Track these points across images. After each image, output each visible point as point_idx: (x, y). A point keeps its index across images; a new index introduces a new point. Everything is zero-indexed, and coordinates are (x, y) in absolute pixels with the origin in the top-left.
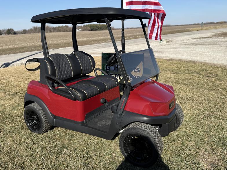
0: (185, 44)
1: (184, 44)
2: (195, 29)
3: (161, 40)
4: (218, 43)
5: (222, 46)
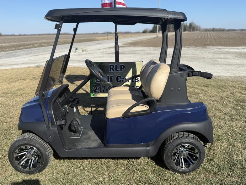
0: (106, 54)
1: (104, 53)
2: (100, 38)
3: (77, 49)
4: (136, 52)
5: (142, 55)
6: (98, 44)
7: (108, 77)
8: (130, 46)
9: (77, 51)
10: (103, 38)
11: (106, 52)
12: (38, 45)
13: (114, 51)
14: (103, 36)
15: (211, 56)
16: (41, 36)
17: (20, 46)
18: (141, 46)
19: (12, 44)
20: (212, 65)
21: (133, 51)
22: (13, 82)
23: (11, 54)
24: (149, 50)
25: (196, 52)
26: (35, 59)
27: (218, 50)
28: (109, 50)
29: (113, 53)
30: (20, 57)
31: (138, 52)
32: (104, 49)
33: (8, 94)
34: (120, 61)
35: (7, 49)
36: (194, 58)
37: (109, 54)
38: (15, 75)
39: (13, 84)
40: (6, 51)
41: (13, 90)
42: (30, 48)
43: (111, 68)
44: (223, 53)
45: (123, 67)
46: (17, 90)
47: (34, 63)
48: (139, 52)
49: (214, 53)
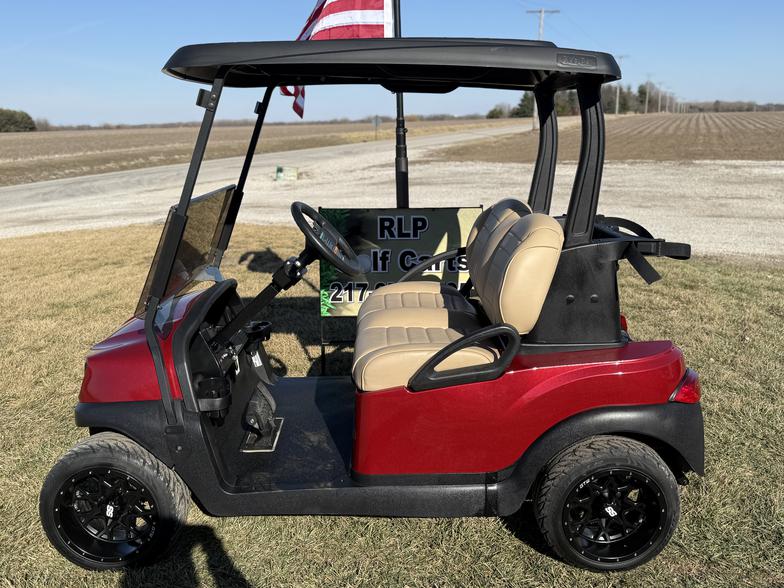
0: (373, 184)
1: (367, 182)
2: (355, 135)
3: (280, 170)
4: (466, 178)
5: (484, 188)
6: (347, 153)
7: (375, 254)
8: (449, 160)
9: (281, 175)
10: (364, 134)
11: (372, 177)
12: (162, 158)
13: (394, 177)
14: (362, 130)
15: (707, 190)
16: (171, 130)
17: (106, 160)
18: (483, 160)
19: (81, 154)
20: (709, 219)
21: (455, 174)
22: (83, 271)
23: (78, 187)
24: (508, 172)
25: (659, 177)
26: (151, 202)
27: (732, 171)
28: (379, 173)
29: (391, 182)
30: (105, 196)
31: (471, 177)
32: (364, 169)
33: (67, 307)
34: (411, 206)
35: (67, 171)
36: (653, 198)
37: (381, 186)
38: (91, 249)
39: (83, 278)
40: (63, 177)
41: (82, 296)
42: (136, 167)
43: (383, 228)
44: (746, 182)
45: (420, 224)
46: (96, 297)
47: (149, 214)
48: (477, 177)
49: (718, 181)
